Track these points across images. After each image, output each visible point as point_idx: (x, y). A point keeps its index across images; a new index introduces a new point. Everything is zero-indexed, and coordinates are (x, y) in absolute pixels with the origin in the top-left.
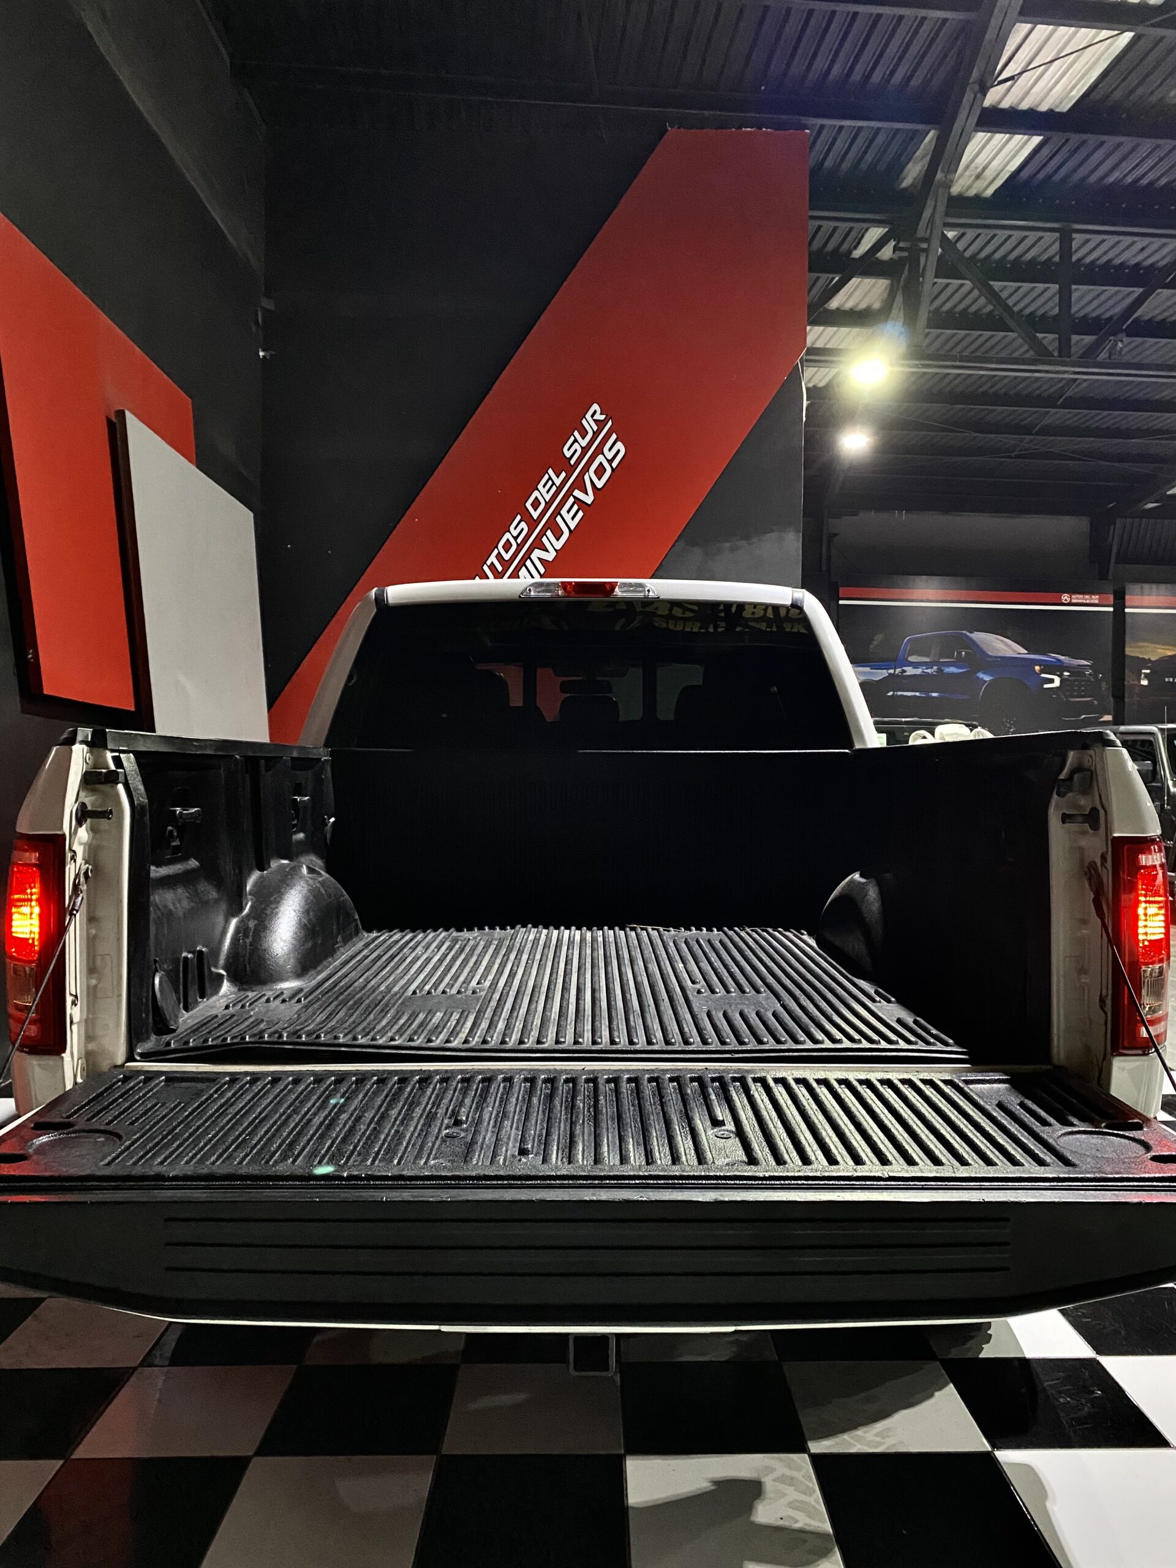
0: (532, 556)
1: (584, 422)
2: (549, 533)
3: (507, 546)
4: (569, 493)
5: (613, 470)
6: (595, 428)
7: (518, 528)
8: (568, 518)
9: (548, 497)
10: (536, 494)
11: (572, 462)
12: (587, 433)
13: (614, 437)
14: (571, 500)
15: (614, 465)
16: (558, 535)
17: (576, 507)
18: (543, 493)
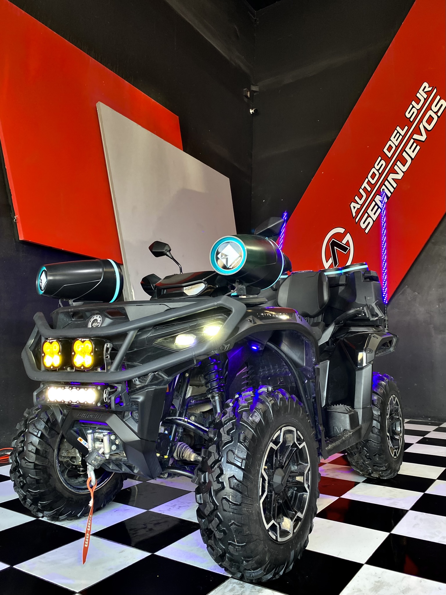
0: (388, 179)
1: (418, 95)
2: (399, 163)
3: (374, 175)
4: (411, 137)
5: (438, 117)
6: (425, 96)
7: (380, 164)
8: (410, 152)
9: (397, 144)
10: (390, 143)
11: (411, 120)
12: (420, 100)
13: (438, 97)
14: (412, 141)
15: (439, 114)
16: (404, 162)
17: (415, 145)
18: (394, 141)
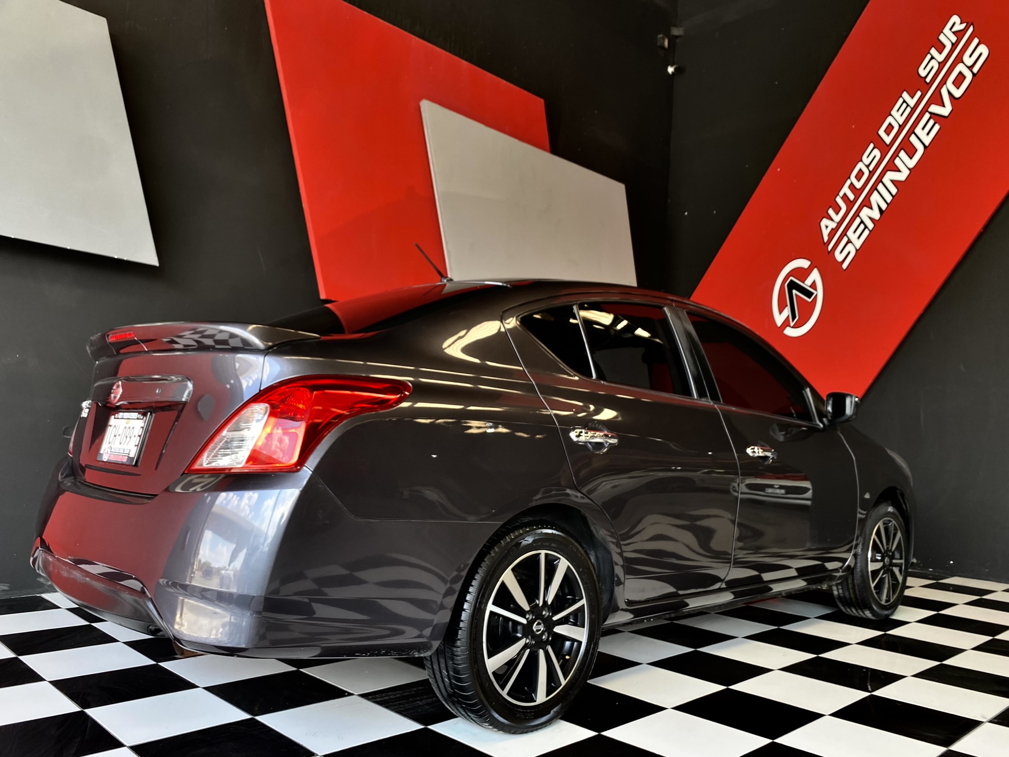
0: (884, 180)
1: (942, 37)
2: (902, 154)
3: (860, 174)
4: (925, 110)
5: (974, 75)
6: (954, 39)
7: (871, 155)
8: (922, 134)
9: (901, 121)
10: (889, 120)
11: (928, 80)
12: (944, 46)
13: (976, 41)
14: (927, 116)
15: (975, 70)
16: (911, 152)
17: (932, 122)
18: (897, 116)
